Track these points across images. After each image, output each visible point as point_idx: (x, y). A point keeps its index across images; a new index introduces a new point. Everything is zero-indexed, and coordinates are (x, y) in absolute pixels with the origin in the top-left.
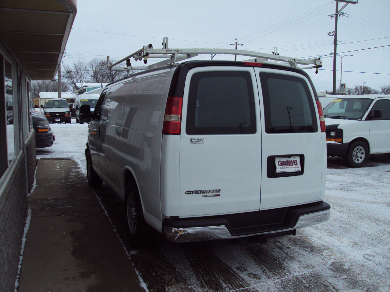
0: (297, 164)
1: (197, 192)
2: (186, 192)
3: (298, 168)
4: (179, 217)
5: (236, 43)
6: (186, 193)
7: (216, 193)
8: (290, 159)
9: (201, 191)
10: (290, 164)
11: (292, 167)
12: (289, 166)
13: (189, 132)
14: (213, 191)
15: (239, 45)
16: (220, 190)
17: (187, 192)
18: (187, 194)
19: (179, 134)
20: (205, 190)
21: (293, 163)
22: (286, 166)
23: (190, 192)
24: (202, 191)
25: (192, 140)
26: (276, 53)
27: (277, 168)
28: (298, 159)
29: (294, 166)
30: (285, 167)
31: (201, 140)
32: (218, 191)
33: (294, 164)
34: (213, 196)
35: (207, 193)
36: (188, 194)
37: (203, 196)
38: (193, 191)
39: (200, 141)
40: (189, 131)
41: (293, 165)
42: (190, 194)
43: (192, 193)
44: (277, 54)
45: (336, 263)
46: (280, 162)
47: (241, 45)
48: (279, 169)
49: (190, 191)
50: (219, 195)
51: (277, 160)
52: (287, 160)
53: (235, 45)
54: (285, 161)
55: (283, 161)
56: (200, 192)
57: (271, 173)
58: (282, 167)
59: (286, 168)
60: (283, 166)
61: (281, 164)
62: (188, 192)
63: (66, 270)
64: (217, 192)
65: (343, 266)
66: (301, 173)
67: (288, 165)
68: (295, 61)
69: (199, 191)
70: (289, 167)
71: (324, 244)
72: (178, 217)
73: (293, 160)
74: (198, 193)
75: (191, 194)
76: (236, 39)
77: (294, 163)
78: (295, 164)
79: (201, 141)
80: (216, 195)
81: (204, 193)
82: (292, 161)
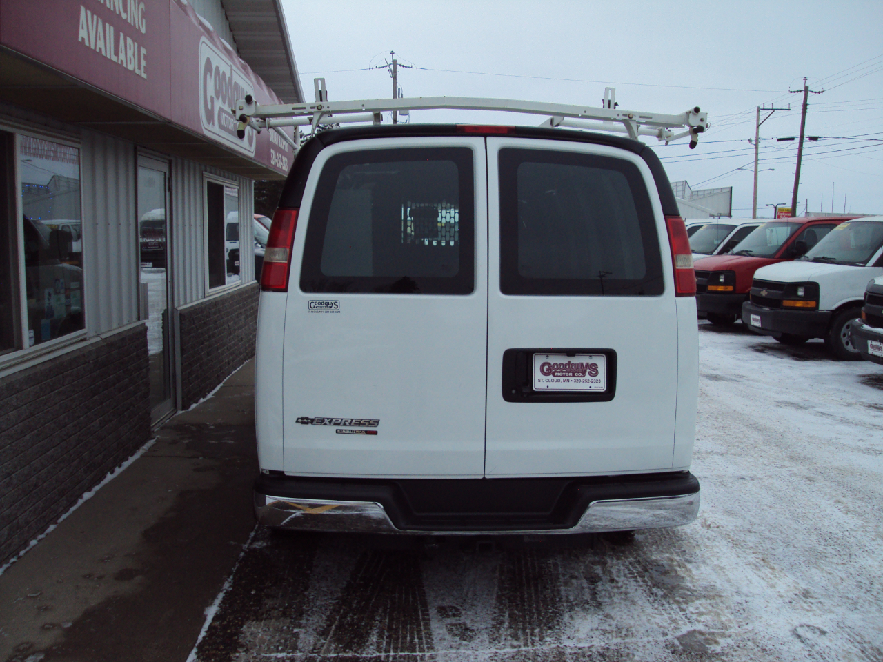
0: (596, 374)
1: (322, 422)
2: (298, 419)
3: (600, 385)
4: (286, 474)
5: (806, 89)
6: (297, 421)
7: (368, 427)
8: (576, 360)
9: (332, 419)
10: (579, 371)
11: (582, 379)
12: (574, 376)
13: (306, 286)
14: (359, 423)
15: (812, 92)
16: (378, 422)
17: (300, 420)
18: (299, 424)
19: (286, 290)
20: (342, 419)
21: (585, 371)
22: (565, 376)
23: (305, 421)
24: (334, 420)
25: (313, 305)
26: (609, 101)
27: (537, 380)
28: (601, 362)
29: (587, 377)
30: (562, 379)
31: (334, 306)
32: (371, 422)
33: (587, 373)
34: (359, 433)
35: (345, 425)
36: (303, 423)
37: (337, 430)
38: (313, 417)
39: (331, 307)
40: (308, 285)
41: (584, 374)
42: (307, 423)
43: (312, 423)
44: (612, 105)
45: (697, 635)
46: (546, 367)
47: (819, 93)
48: (541, 383)
49: (307, 418)
50: (375, 433)
51: (538, 362)
52: (569, 362)
53: (803, 93)
54: (561, 364)
55: (555, 364)
56: (330, 422)
57: (514, 391)
58: (551, 377)
59: (564, 381)
60: (554, 376)
61: (551, 369)
62: (303, 418)
63: (103, 561)
64: (370, 424)
65: (710, 644)
66: (608, 395)
67: (571, 374)
68: (630, 118)
69: (328, 419)
70: (573, 379)
71: (718, 585)
72: (282, 473)
73: (587, 364)
74: (325, 424)
75: (310, 425)
76: (805, 79)
77: (588, 370)
78: (590, 374)
79: (333, 308)
80: (367, 433)
81: (339, 424)
82: (582, 364)
